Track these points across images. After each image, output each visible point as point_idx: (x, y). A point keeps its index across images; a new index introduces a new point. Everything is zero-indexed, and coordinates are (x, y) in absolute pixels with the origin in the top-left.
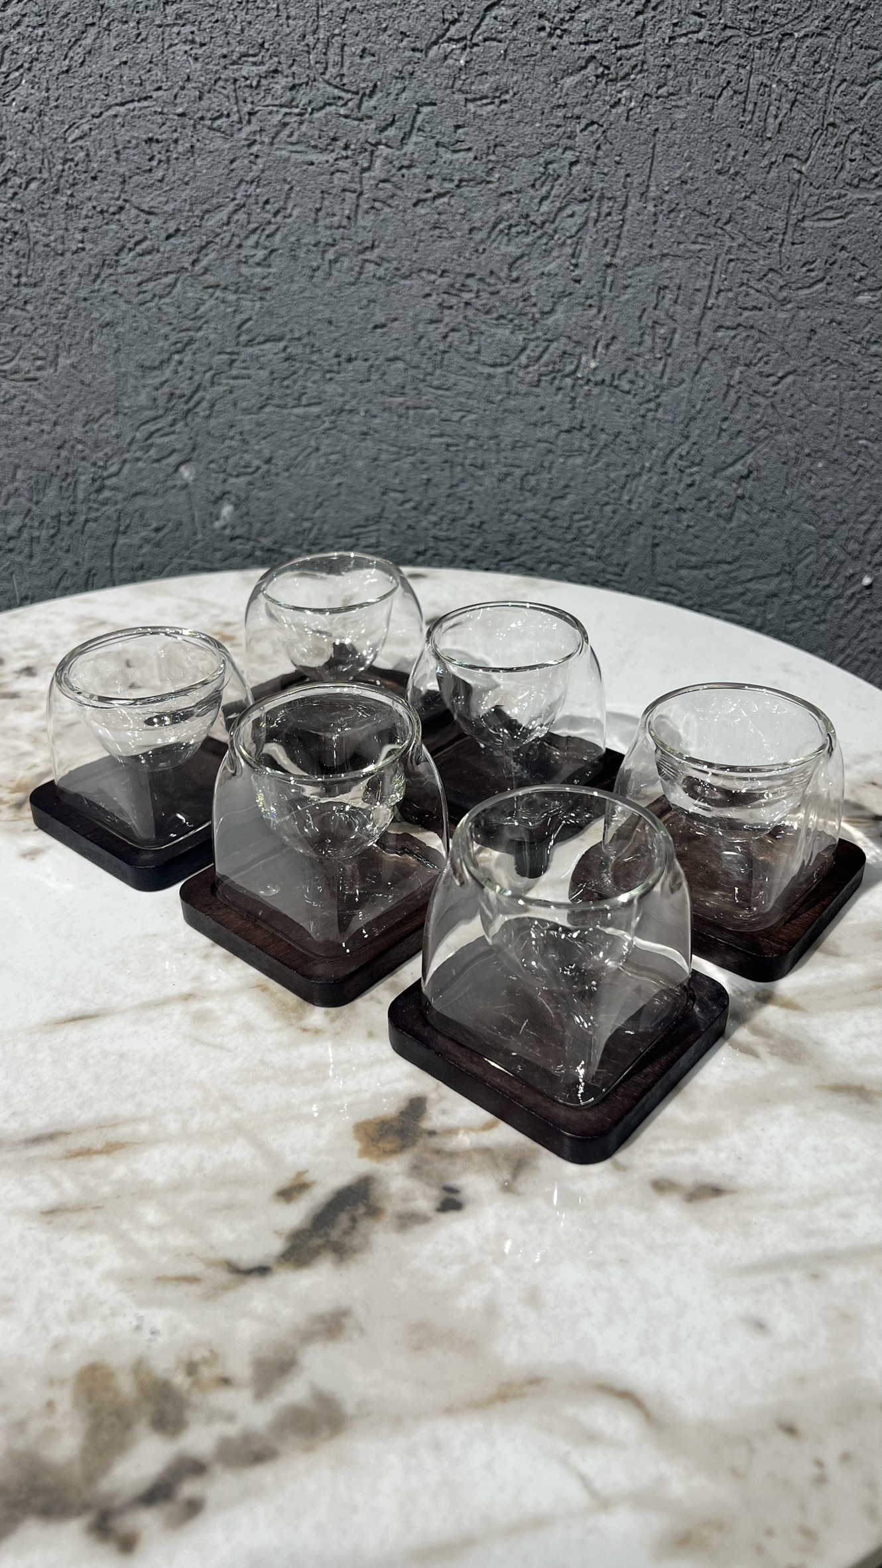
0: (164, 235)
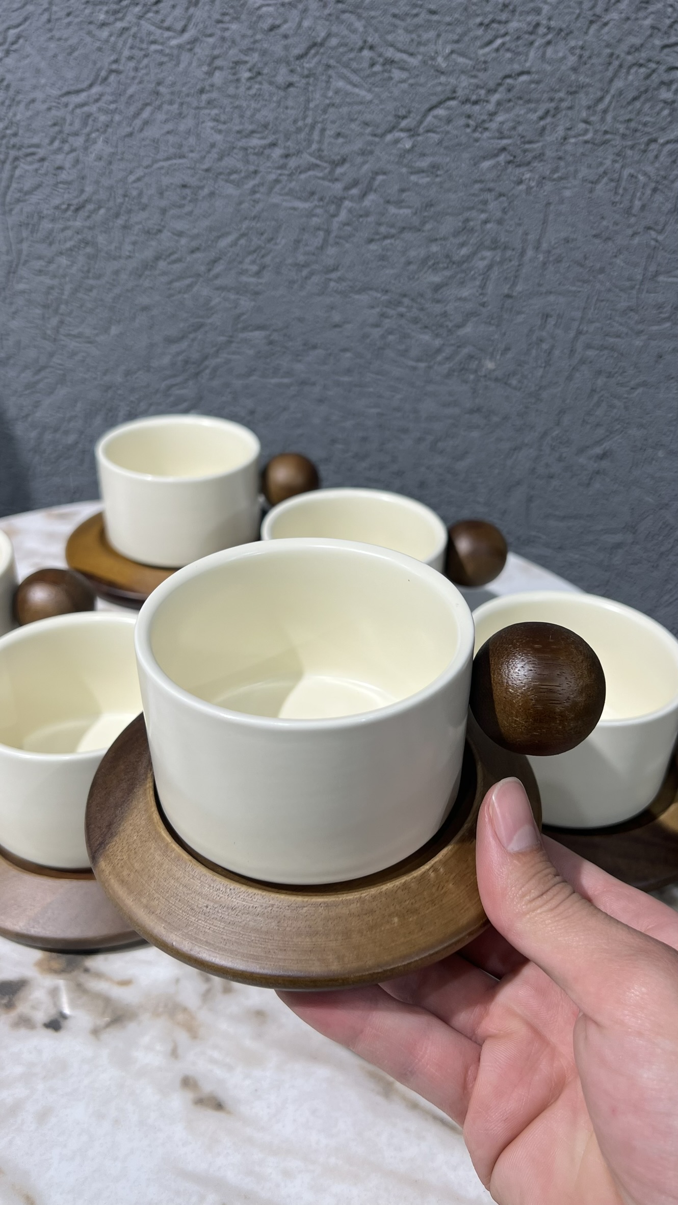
0: (187, 250)
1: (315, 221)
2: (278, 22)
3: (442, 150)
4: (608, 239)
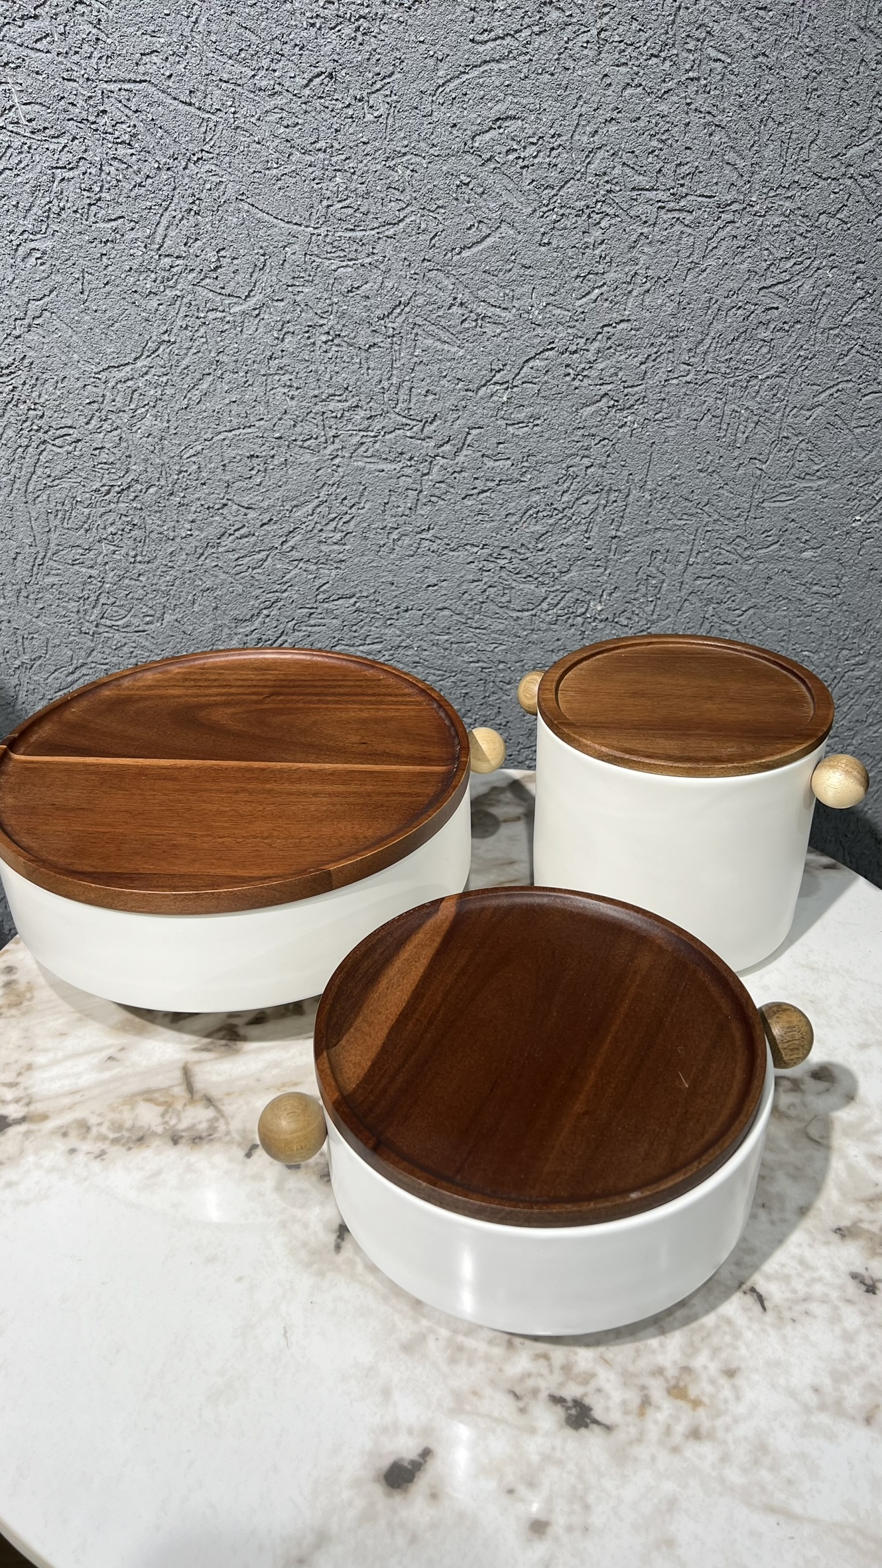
1: (403, 481)
2: (357, 284)
3: (542, 401)
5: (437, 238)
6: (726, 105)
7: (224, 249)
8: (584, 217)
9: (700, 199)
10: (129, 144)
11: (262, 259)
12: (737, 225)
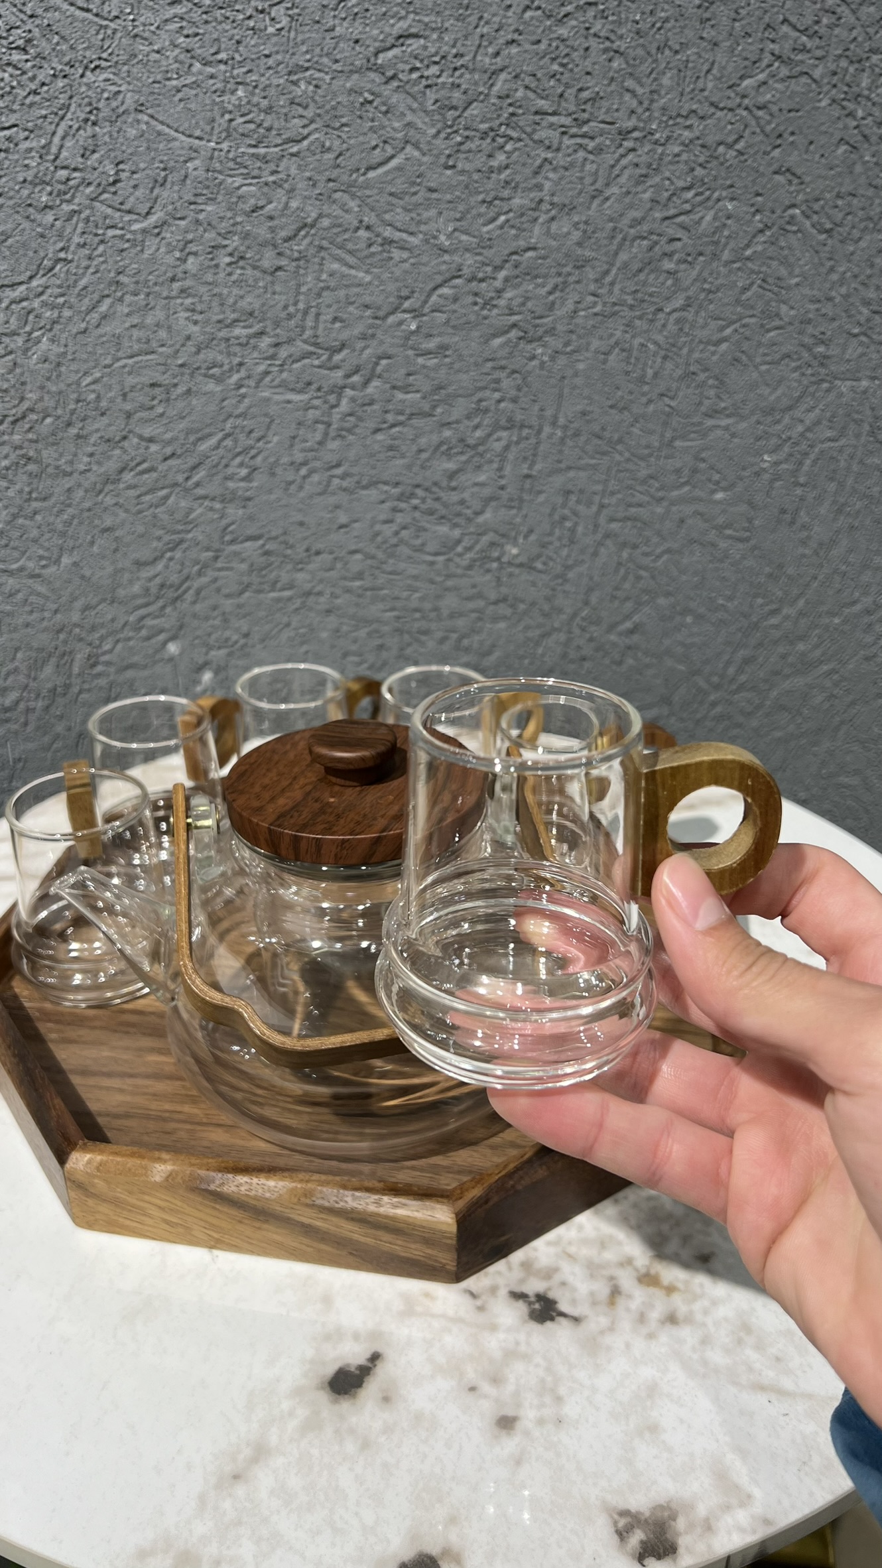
0: (160, 457)
1: (311, 414)
2: (260, 203)
3: (450, 331)
4: (625, 408)
5: (341, 158)
6: (624, 31)
7: (122, 162)
8: (489, 140)
9: (602, 126)
10: (24, 49)
11: (163, 174)
12: (639, 152)
